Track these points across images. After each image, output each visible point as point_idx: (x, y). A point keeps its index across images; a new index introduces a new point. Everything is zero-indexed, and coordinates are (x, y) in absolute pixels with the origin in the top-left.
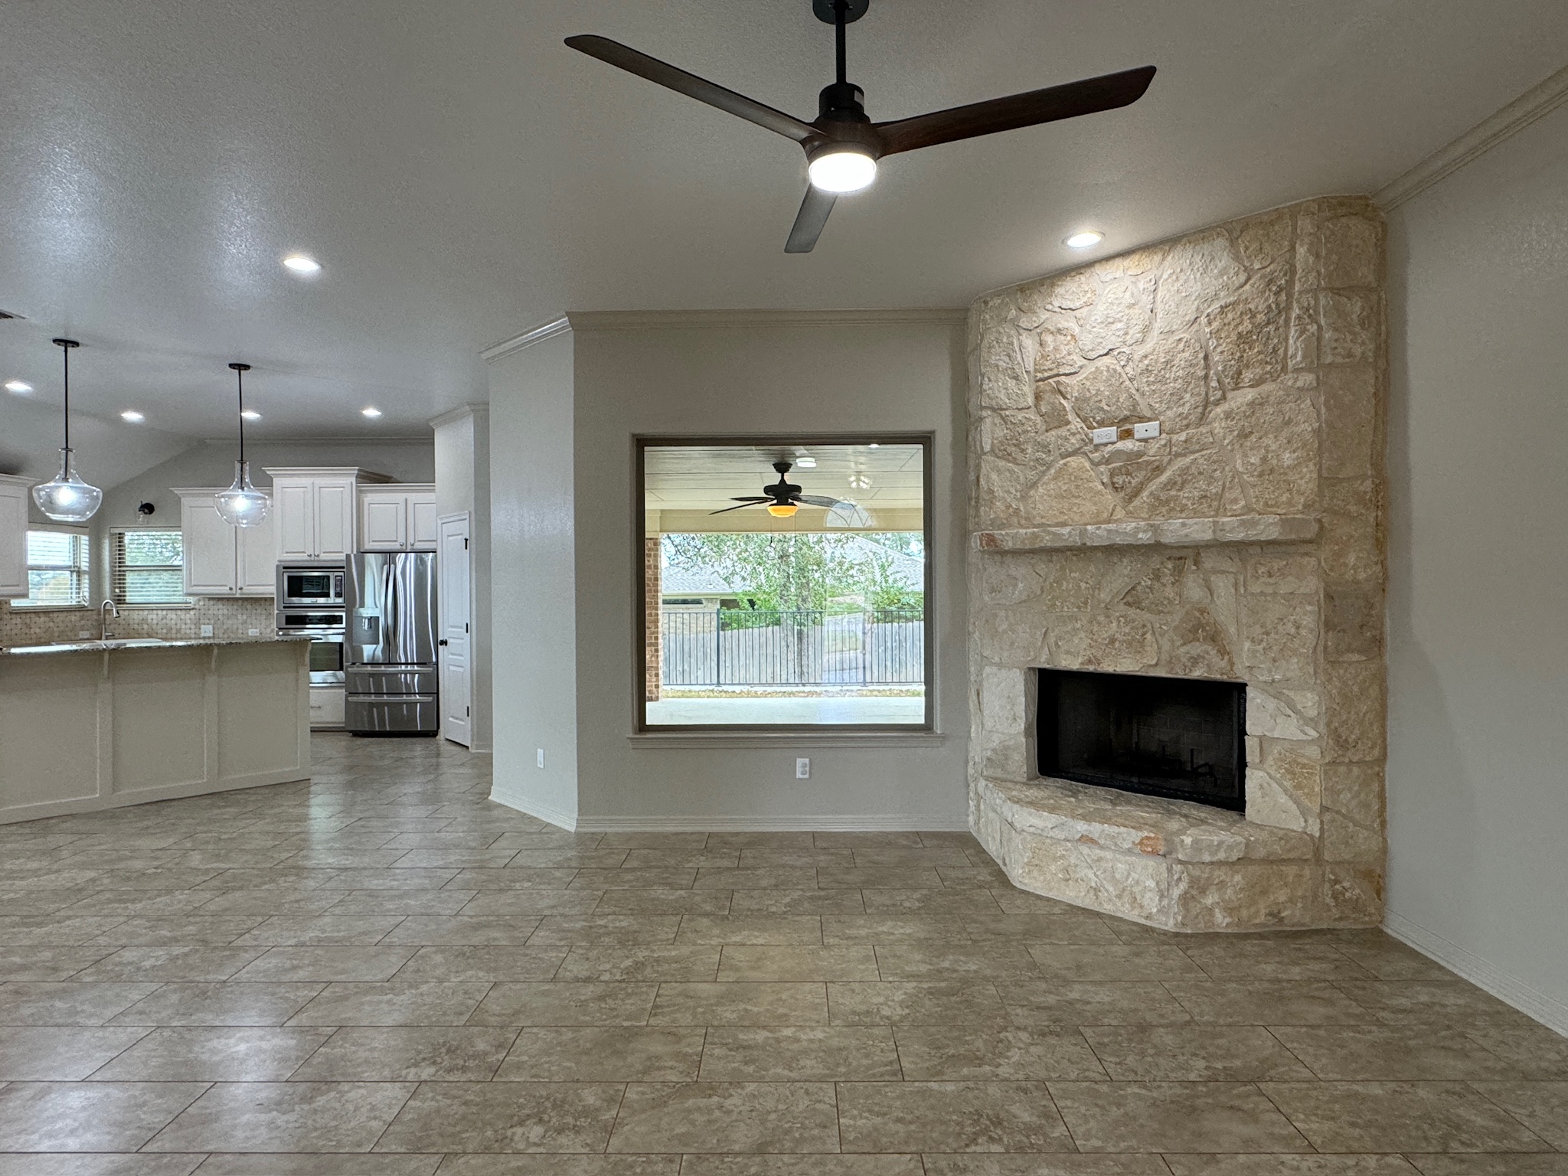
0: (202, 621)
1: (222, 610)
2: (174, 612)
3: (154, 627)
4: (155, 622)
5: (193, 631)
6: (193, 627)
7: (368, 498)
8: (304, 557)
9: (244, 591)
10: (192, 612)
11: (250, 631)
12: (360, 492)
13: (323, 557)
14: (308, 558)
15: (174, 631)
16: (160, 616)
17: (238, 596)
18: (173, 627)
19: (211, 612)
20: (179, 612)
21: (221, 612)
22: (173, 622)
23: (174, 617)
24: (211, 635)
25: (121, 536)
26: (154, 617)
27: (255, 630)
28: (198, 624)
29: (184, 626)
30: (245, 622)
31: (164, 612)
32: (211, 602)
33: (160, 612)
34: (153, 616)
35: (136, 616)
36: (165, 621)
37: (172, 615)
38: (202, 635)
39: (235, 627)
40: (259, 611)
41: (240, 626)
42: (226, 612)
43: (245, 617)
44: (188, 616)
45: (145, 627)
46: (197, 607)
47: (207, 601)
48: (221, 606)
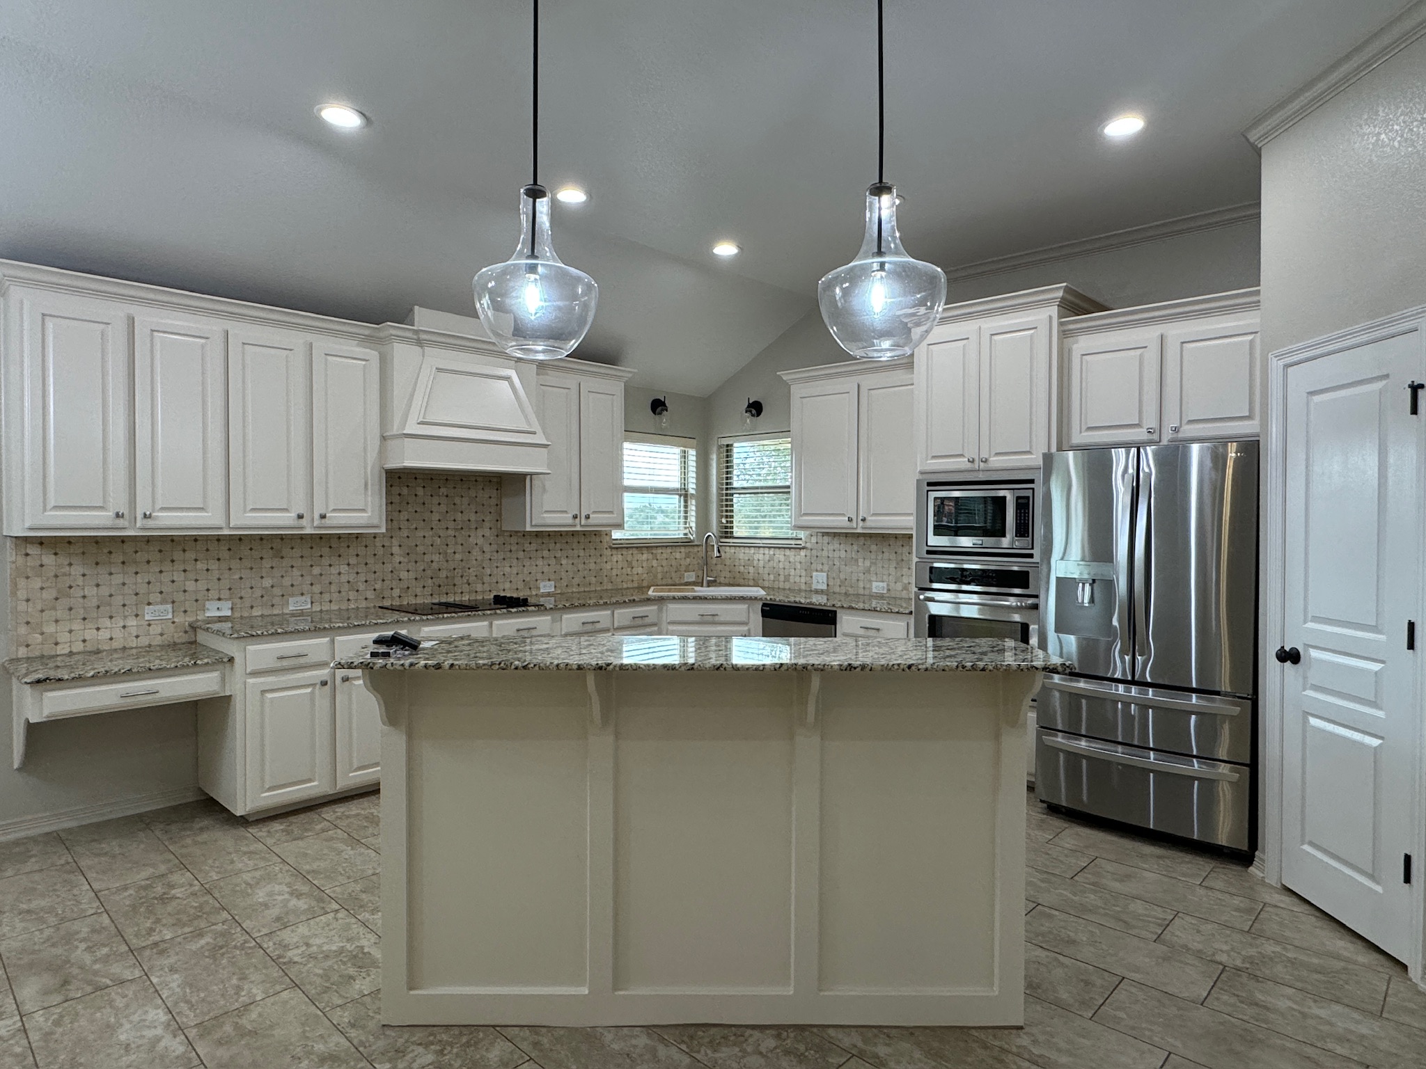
0: (814, 566)
1: (839, 551)
2: (782, 551)
3: (761, 571)
4: (761, 563)
5: (803, 580)
6: (803, 573)
7: (1082, 344)
8: (962, 463)
9: (868, 524)
10: (803, 553)
11: (874, 584)
12: (1065, 334)
13: (996, 462)
14: (969, 466)
15: (782, 578)
16: (767, 557)
17: (859, 531)
18: (781, 573)
19: (825, 553)
20: (788, 552)
21: (836, 554)
22: (781, 565)
23: (782, 558)
24: (825, 587)
25: (729, 448)
27: (881, 584)
28: (809, 570)
29: (792, 572)
30: (865, 572)
31: (772, 552)
32: (826, 539)
33: (767, 551)
34: (760, 556)
35: (742, 555)
36: (771, 563)
37: (779, 555)
38: (814, 587)
39: (854, 578)
40: (886, 555)
41: (862, 576)
42: (843, 554)
44: (798, 558)
45: (751, 570)
46: (808, 545)
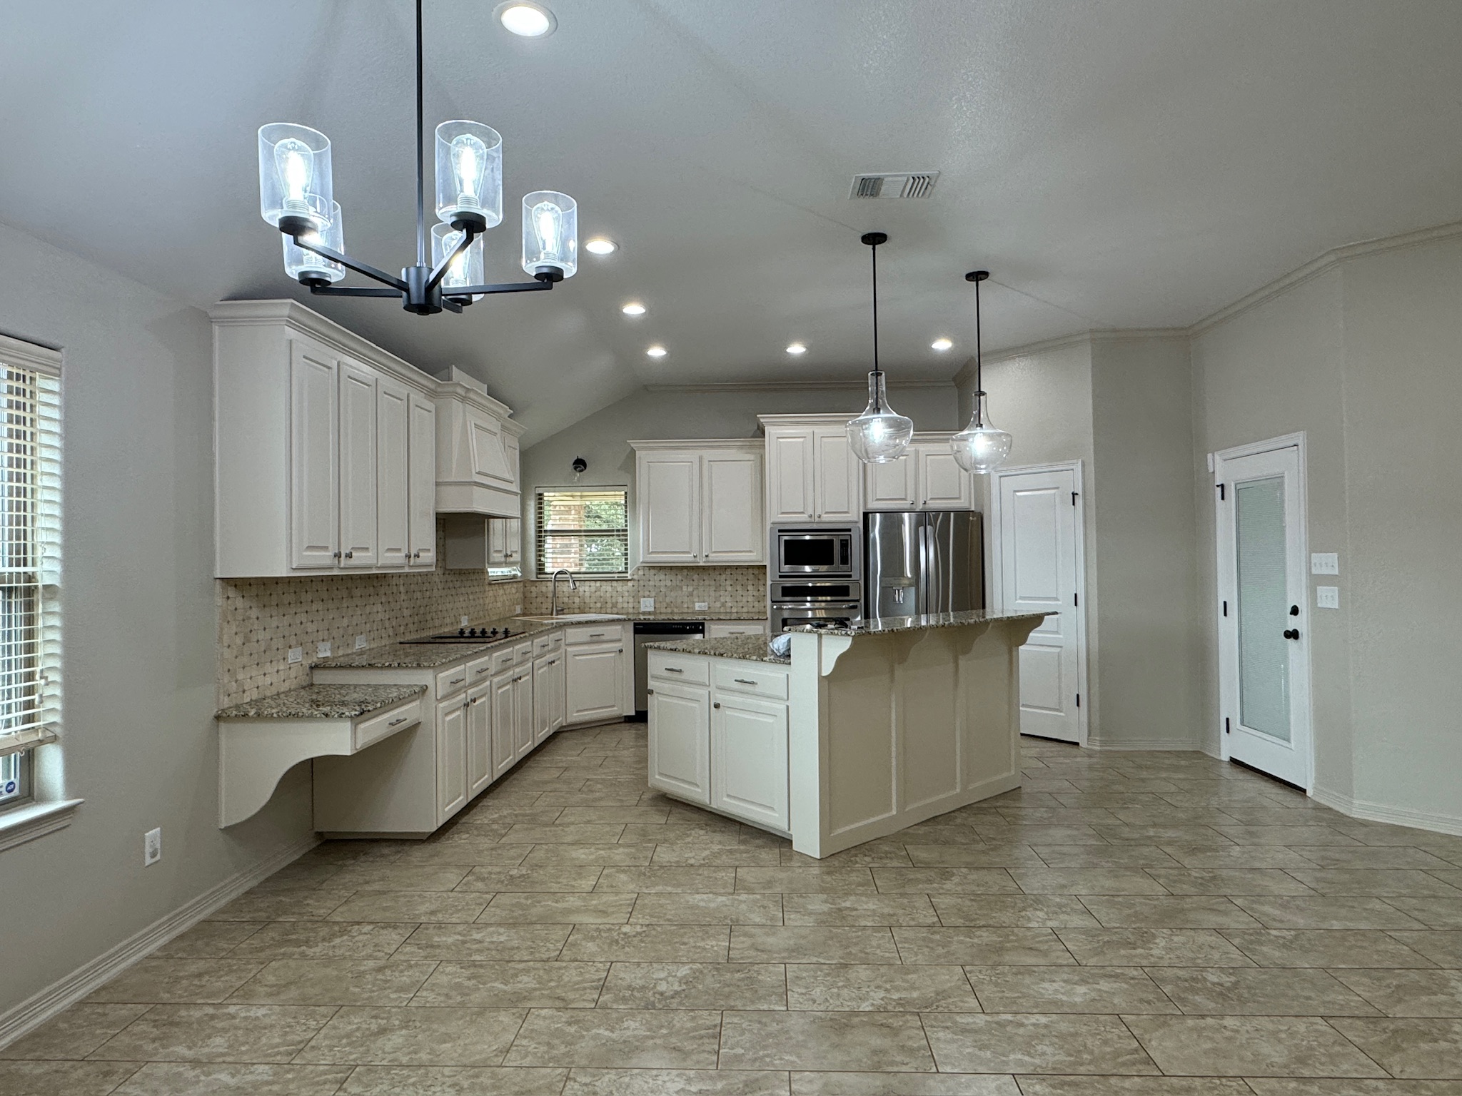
0: (641, 593)
1: (665, 580)
2: (609, 583)
3: (587, 600)
4: (587, 594)
5: (631, 605)
6: (631, 600)
8: (804, 518)
9: (710, 559)
10: (630, 584)
11: (697, 605)
13: (825, 518)
14: (808, 520)
15: (609, 605)
16: (593, 589)
17: (701, 564)
18: (609, 600)
19: (651, 583)
20: (615, 584)
21: (663, 583)
22: (608, 595)
23: (609, 589)
24: (652, 609)
25: (540, 497)
26: (587, 589)
27: (703, 604)
28: (637, 597)
29: (620, 600)
30: (691, 595)
31: (598, 584)
32: (652, 572)
33: (593, 584)
36: (598, 593)
37: (607, 587)
38: (642, 609)
39: (679, 601)
41: (686, 599)
42: (669, 583)
43: (691, 589)
44: (625, 588)
45: (577, 600)
46: (635, 577)
47: (647, 572)
48: (662, 577)
